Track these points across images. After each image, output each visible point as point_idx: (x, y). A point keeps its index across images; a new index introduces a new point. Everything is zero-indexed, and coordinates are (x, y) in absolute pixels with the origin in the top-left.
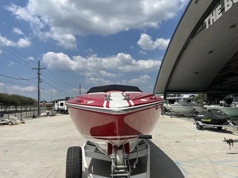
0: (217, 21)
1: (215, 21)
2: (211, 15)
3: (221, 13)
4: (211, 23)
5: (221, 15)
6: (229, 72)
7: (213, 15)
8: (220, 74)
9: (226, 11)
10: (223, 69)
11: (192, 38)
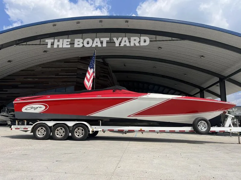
11: (17, 44)
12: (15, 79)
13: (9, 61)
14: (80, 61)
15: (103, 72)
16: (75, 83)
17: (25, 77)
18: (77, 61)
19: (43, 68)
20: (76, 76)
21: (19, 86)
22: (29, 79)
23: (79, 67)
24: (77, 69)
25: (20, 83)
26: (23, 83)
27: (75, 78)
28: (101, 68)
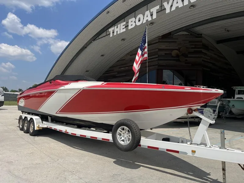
0: (120, 34)
1: (119, 33)
2: (116, 27)
3: (125, 29)
4: (115, 34)
5: (124, 30)
6: (112, 74)
7: (117, 27)
8: (104, 75)
9: (129, 28)
10: (107, 71)
11: (94, 40)
12: (113, 70)
13: (102, 56)
14: (161, 40)
15: (194, 46)
16: (157, 66)
17: (119, 67)
18: (157, 41)
19: (131, 56)
20: (157, 59)
21: (117, 75)
22: (122, 68)
23: (160, 48)
24: (157, 50)
25: (116, 73)
26: (119, 72)
27: (156, 60)
28: (190, 42)
